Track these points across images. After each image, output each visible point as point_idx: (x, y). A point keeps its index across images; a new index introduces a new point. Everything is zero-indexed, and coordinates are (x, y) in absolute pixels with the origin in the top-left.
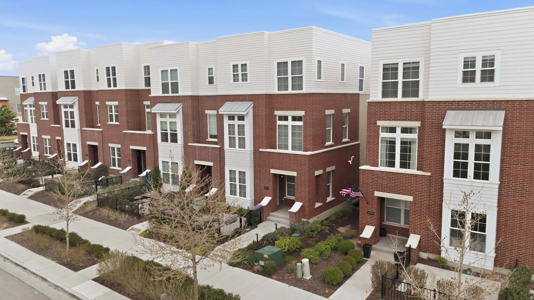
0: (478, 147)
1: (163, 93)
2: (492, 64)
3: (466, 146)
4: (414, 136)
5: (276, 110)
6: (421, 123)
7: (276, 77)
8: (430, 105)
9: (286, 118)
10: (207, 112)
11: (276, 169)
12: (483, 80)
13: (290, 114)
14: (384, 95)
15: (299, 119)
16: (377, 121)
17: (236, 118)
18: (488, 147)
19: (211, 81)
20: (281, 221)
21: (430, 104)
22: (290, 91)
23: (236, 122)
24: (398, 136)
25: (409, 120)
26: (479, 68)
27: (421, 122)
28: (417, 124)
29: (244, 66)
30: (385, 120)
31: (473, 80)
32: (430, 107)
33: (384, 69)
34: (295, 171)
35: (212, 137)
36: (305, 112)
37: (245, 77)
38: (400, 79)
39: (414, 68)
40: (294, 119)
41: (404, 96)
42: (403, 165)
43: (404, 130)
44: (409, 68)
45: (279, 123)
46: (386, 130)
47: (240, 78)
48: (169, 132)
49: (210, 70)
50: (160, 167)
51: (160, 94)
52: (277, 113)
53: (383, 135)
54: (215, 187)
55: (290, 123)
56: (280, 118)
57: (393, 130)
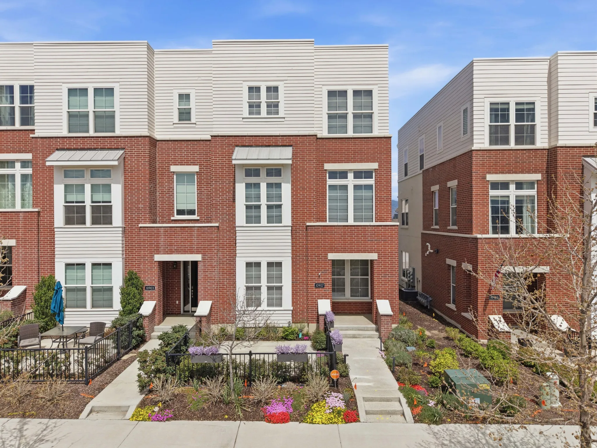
1: (70, 132)
4: (533, 192)
5: (326, 163)
6: (542, 176)
7: (325, 112)
8: (563, 152)
9: (343, 175)
10: (174, 168)
11: (339, 252)
13: (351, 167)
14: (492, 142)
15: (368, 174)
16: (485, 174)
17: (263, 173)
19: (185, 115)
20: (359, 335)
21: (563, 150)
22: (350, 133)
23: (263, 180)
24: (512, 193)
25: (527, 172)
27: (542, 174)
28: (535, 177)
29: (273, 90)
30: (496, 173)
32: (563, 154)
33: (492, 109)
34: (375, 252)
35: (183, 213)
36: (379, 164)
37: (273, 107)
38: (512, 122)
39: (528, 110)
40: (358, 174)
41: (517, 142)
42: (520, 230)
43: (519, 185)
44: (523, 110)
45: (330, 182)
46: (495, 185)
47: (264, 108)
48: (88, 204)
49: (184, 97)
50: (60, 275)
51: (64, 132)
52: (328, 166)
53: (493, 193)
54: (205, 299)
55: (351, 181)
56: (334, 175)
57: (505, 185)
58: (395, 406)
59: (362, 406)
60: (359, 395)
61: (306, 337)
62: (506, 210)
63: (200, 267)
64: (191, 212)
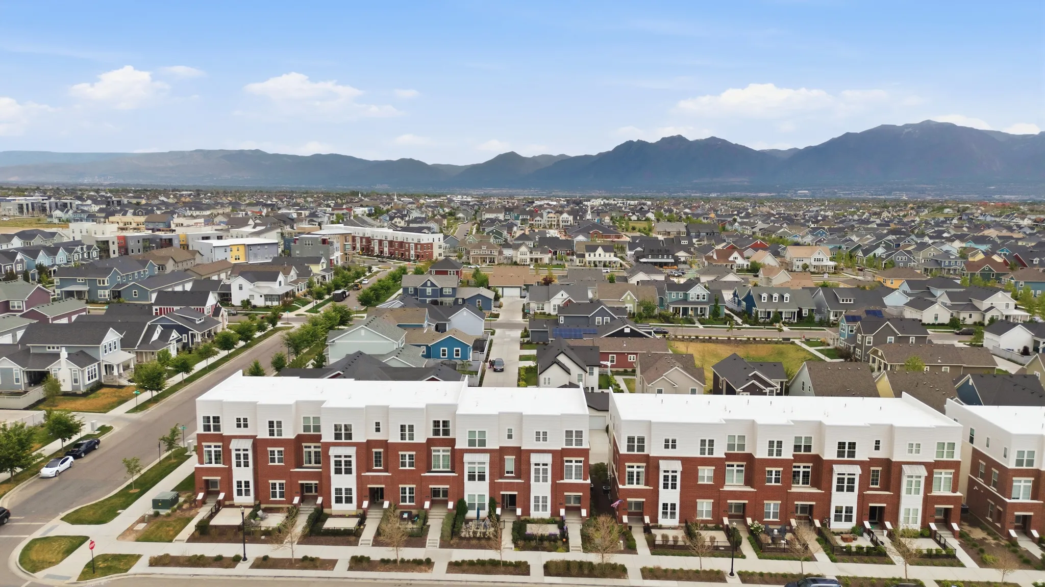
0: (672, 476)
2: (675, 442)
3: (668, 476)
4: (643, 470)
5: (564, 457)
7: (565, 438)
9: (571, 462)
10: (506, 457)
11: (567, 492)
12: (672, 448)
13: (574, 459)
14: (628, 451)
15: (580, 462)
16: (625, 463)
18: (676, 476)
19: (510, 437)
20: (574, 524)
21: (653, 456)
22: (574, 447)
23: (541, 467)
24: (635, 470)
25: (640, 463)
26: (670, 444)
28: (644, 464)
29: (544, 432)
30: (629, 462)
31: (668, 448)
32: (651, 458)
33: (628, 438)
34: (581, 492)
35: (508, 472)
36: (584, 458)
37: (545, 439)
38: (636, 444)
39: (642, 439)
40: (576, 462)
41: (637, 451)
42: (638, 483)
43: (638, 467)
44: (640, 439)
45: (566, 464)
46: (629, 467)
47: (541, 439)
48: (477, 474)
49: (510, 430)
50: (466, 499)
51: (467, 447)
52: (565, 459)
53: (628, 469)
54: (518, 507)
55: (574, 464)
56: (567, 461)
57: (633, 467)
58: (579, 549)
59: (571, 548)
60: (570, 545)
61: (555, 522)
62: (633, 476)
63: (517, 496)
64: (512, 472)
